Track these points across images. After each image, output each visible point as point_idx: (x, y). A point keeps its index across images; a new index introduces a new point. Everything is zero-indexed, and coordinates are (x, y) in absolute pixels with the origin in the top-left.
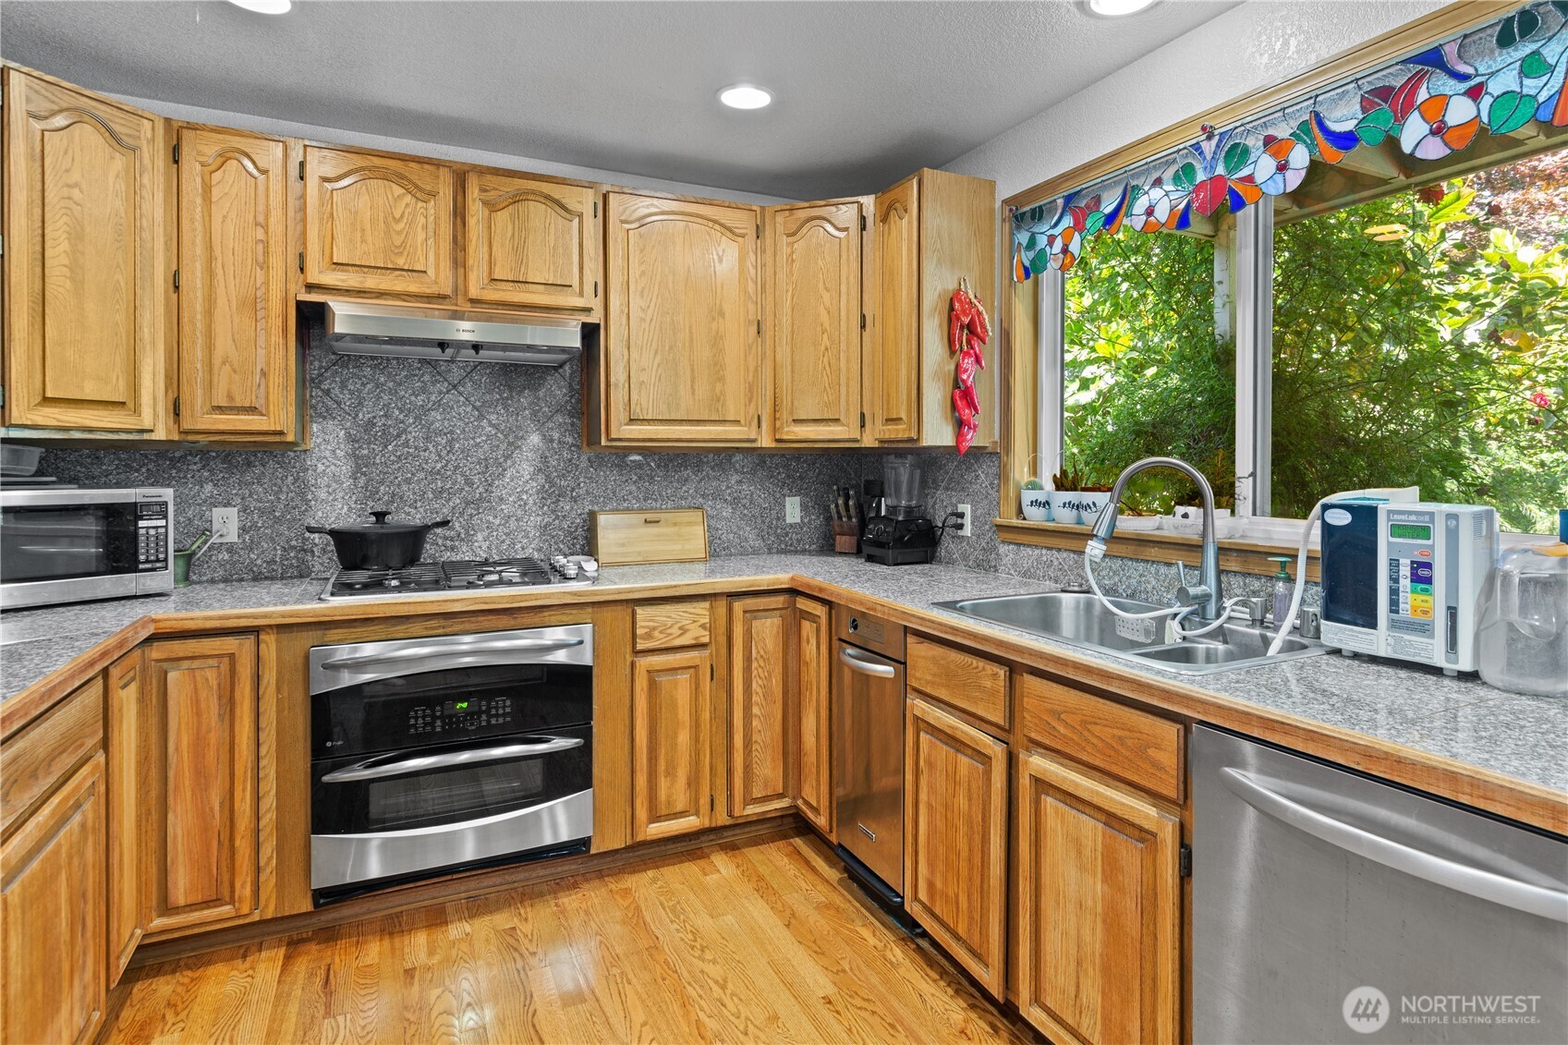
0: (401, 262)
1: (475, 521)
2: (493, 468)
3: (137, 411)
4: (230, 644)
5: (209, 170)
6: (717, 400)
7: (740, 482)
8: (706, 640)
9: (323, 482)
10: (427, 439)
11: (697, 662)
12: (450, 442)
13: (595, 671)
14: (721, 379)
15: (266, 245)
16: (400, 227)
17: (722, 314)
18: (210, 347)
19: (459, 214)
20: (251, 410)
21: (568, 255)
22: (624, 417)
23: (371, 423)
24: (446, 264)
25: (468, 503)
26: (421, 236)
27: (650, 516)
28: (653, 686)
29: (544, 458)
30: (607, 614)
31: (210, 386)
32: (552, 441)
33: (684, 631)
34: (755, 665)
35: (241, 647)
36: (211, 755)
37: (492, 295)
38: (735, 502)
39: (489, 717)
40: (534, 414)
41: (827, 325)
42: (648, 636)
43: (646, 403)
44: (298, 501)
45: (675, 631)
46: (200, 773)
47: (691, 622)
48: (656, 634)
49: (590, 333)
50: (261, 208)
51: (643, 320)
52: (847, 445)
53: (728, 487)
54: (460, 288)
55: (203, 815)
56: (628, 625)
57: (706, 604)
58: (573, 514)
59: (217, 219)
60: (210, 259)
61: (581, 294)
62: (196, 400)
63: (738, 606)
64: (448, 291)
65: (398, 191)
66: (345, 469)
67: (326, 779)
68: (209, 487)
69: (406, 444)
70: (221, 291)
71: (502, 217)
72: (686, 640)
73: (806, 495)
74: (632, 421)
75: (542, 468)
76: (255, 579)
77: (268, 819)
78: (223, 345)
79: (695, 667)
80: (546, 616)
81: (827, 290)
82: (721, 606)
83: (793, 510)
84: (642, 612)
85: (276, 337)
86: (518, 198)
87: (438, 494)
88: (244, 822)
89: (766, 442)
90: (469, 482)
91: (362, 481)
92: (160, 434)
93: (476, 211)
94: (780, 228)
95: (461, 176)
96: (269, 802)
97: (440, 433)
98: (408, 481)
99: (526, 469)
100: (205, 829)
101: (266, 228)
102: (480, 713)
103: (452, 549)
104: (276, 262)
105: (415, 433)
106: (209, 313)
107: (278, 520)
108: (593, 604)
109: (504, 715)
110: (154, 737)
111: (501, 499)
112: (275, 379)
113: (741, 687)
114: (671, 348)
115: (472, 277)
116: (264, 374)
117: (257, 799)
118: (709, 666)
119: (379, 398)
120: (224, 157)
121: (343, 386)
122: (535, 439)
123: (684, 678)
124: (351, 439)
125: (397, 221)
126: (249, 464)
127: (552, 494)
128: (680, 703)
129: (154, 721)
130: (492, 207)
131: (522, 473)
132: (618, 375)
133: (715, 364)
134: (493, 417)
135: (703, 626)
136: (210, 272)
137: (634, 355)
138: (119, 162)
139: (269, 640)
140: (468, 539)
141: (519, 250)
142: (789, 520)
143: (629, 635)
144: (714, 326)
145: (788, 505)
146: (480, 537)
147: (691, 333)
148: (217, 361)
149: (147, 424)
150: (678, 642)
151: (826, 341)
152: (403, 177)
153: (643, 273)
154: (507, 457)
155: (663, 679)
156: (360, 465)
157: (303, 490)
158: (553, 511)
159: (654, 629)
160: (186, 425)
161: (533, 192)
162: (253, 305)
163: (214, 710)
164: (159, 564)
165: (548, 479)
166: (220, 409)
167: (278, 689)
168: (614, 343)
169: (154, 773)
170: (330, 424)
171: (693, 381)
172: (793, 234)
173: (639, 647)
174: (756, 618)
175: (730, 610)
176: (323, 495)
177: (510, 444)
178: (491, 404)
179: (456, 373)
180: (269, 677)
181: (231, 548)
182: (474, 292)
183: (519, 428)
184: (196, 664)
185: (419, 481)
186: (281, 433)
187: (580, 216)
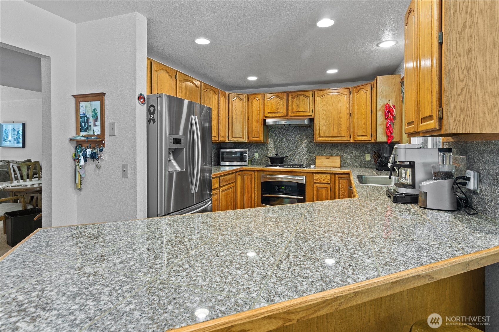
0: (278, 111)
1: (294, 157)
2: (297, 147)
3: (243, 138)
4: (252, 173)
5: (252, 100)
6: (339, 132)
7: (352, 150)
8: (329, 182)
9: (270, 149)
10: (286, 141)
11: (327, 187)
12: (290, 142)
13: (306, 185)
14: (341, 127)
15: (259, 111)
16: (278, 105)
17: (341, 113)
18: (252, 128)
19: (288, 101)
20: (257, 137)
21: (307, 105)
22: (318, 136)
23: (277, 139)
24: (285, 110)
25: (293, 153)
26: (281, 106)
27: (327, 157)
28: (318, 190)
29: (307, 145)
30: (309, 175)
31: (252, 134)
32: (309, 141)
33: (324, 180)
34: (341, 189)
35: (253, 173)
36: (249, 189)
37: (293, 115)
38: (351, 155)
39: (287, 190)
40: (306, 136)
41: (364, 113)
42: (317, 180)
43: (323, 133)
44: (266, 152)
45: (322, 180)
46: (248, 191)
47: (326, 178)
48: (318, 180)
49: (311, 120)
50: (259, 105)
51: (322, 116)
52: (368, 141)
53: (349, 151)
54: (287, 114)
55: (248, 197)
56: (313, 177)
57: (329, 175)
58: (313, 156)
59: (253, 108)
60: (252, 114)
61: (310, 113)
62: (251, 136)
63: (337, 176)
64: (286, 115)
65: (278, 98)
66: (273, 147)
67: (264, 195)
68: (255, 150)
69: (283, 142)
70: (254, 119)
71: (295, 100)
72: (325, 182)
73: (371, 154)
74: (320, 137)
75: (307, 146)
76: (261, 165)
77: (256, 200)
78: (254, 127)
79: (327, 188)
80: (298, 174)
81: (364, 105)
82: (333, 176)
83: (368, 157)
84: (315, 175)
85: (261, 126)
86: (298, 96)
87: (288, 151)
88: (253, 200)
89: (352, 141)
90: (293, 149)
91: (276, 149)
92: (246, 141)
93: (290, 99)
94: (355, 92)
95: (288, 93)
96: (256, 197)
97: (288, 140)
98: (283, 149)
99: (304, 147)
100: (249, 199)
101: (259, 108)
102: (286, 189)
103: (290, 162)
104: (261, 114)
105: (284, 140)
106: (252, 123)
107: (264, 155)
108: (306, 172)
109: (290, 190)
110: (243, 185)
111: (299, 153)
112: (261, 132)
113: (337, 193)
114: (328, 121)
115: (290, 112)
116: (259, 131)
117: (255, 197)
118: (330, 188)
119: (278, 134)
120: (254, 98)
121: (273, 132)
122: (306, 141)
123: (324, 189)
124: (274, 141)
125: (278, 104)
126: (260, 146)
127: (309, 152)
128: (323, 194)
129: (243, 182)
130: (293, 98)
131: (303, 147)
132: (317, 128)
133: (339, 124)
134: (298, 137)
135: (328, 179)
136: (252, 116)
137: (320, 123)
138: (241, 102)
139: (256, 172)
140: (293, 160)
141: (298, 106)
142: (366, 160)
143: (313, 179)
144: (339, 115)
145: (366, 156)
146: (295, 160)
147: (333, 118)
148: (253, 130)
149: (245, 140)
150: (323, 182)
151: (364, 117)
152: (279, 96)
153: (322, 106)
154: (300, 145)
155: (320, 189)
156: (276, 146)
157: (267, 150)
158: (309, 155)
159: (318, 179)
160: (249, 140)
161: (300, 94)
162: (258, 121)
163: (250, 182)
164: (246, 161)
165: (308, 149)
166: (253, 137)
167: (258, 180)
168: (316, 121)
169: (243, 190)
170: (271, 139)
171: (334, 128)
172: (357, 93)
173: (315, 182)
174: (341, 179)
175: (335, 177)
176: (270, 151)
177: (301, 142)
178: (298, 134)
179: (291, 129)
180: (256, 178)
181: (257, 159)
182: (290, 114)
183: (303, 139)
184: (248, 175)
185: (285, 149)
186: (261, 141)
187: (309, 97)
